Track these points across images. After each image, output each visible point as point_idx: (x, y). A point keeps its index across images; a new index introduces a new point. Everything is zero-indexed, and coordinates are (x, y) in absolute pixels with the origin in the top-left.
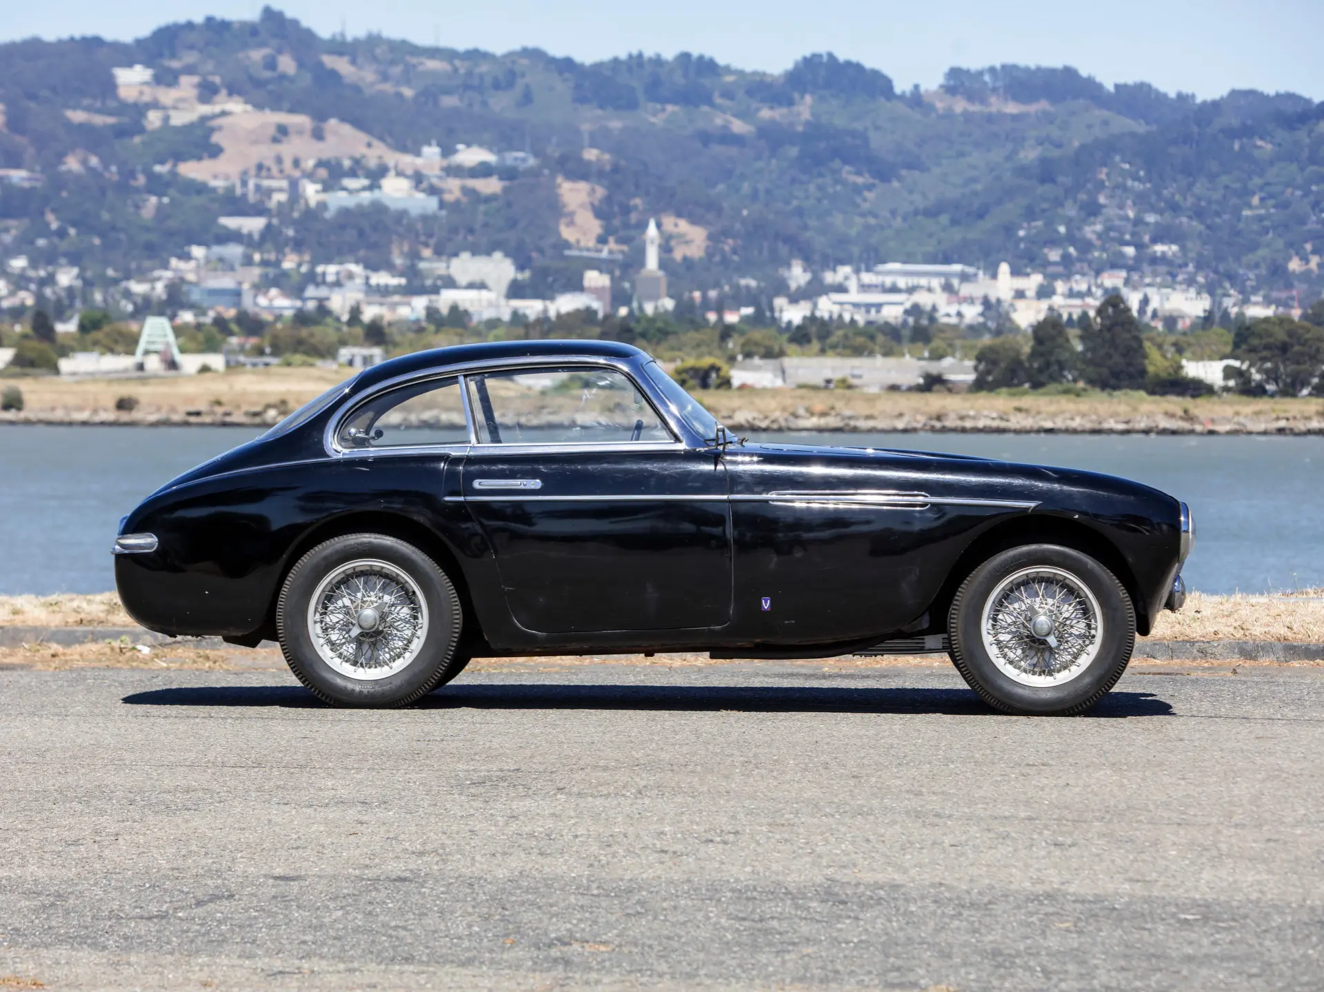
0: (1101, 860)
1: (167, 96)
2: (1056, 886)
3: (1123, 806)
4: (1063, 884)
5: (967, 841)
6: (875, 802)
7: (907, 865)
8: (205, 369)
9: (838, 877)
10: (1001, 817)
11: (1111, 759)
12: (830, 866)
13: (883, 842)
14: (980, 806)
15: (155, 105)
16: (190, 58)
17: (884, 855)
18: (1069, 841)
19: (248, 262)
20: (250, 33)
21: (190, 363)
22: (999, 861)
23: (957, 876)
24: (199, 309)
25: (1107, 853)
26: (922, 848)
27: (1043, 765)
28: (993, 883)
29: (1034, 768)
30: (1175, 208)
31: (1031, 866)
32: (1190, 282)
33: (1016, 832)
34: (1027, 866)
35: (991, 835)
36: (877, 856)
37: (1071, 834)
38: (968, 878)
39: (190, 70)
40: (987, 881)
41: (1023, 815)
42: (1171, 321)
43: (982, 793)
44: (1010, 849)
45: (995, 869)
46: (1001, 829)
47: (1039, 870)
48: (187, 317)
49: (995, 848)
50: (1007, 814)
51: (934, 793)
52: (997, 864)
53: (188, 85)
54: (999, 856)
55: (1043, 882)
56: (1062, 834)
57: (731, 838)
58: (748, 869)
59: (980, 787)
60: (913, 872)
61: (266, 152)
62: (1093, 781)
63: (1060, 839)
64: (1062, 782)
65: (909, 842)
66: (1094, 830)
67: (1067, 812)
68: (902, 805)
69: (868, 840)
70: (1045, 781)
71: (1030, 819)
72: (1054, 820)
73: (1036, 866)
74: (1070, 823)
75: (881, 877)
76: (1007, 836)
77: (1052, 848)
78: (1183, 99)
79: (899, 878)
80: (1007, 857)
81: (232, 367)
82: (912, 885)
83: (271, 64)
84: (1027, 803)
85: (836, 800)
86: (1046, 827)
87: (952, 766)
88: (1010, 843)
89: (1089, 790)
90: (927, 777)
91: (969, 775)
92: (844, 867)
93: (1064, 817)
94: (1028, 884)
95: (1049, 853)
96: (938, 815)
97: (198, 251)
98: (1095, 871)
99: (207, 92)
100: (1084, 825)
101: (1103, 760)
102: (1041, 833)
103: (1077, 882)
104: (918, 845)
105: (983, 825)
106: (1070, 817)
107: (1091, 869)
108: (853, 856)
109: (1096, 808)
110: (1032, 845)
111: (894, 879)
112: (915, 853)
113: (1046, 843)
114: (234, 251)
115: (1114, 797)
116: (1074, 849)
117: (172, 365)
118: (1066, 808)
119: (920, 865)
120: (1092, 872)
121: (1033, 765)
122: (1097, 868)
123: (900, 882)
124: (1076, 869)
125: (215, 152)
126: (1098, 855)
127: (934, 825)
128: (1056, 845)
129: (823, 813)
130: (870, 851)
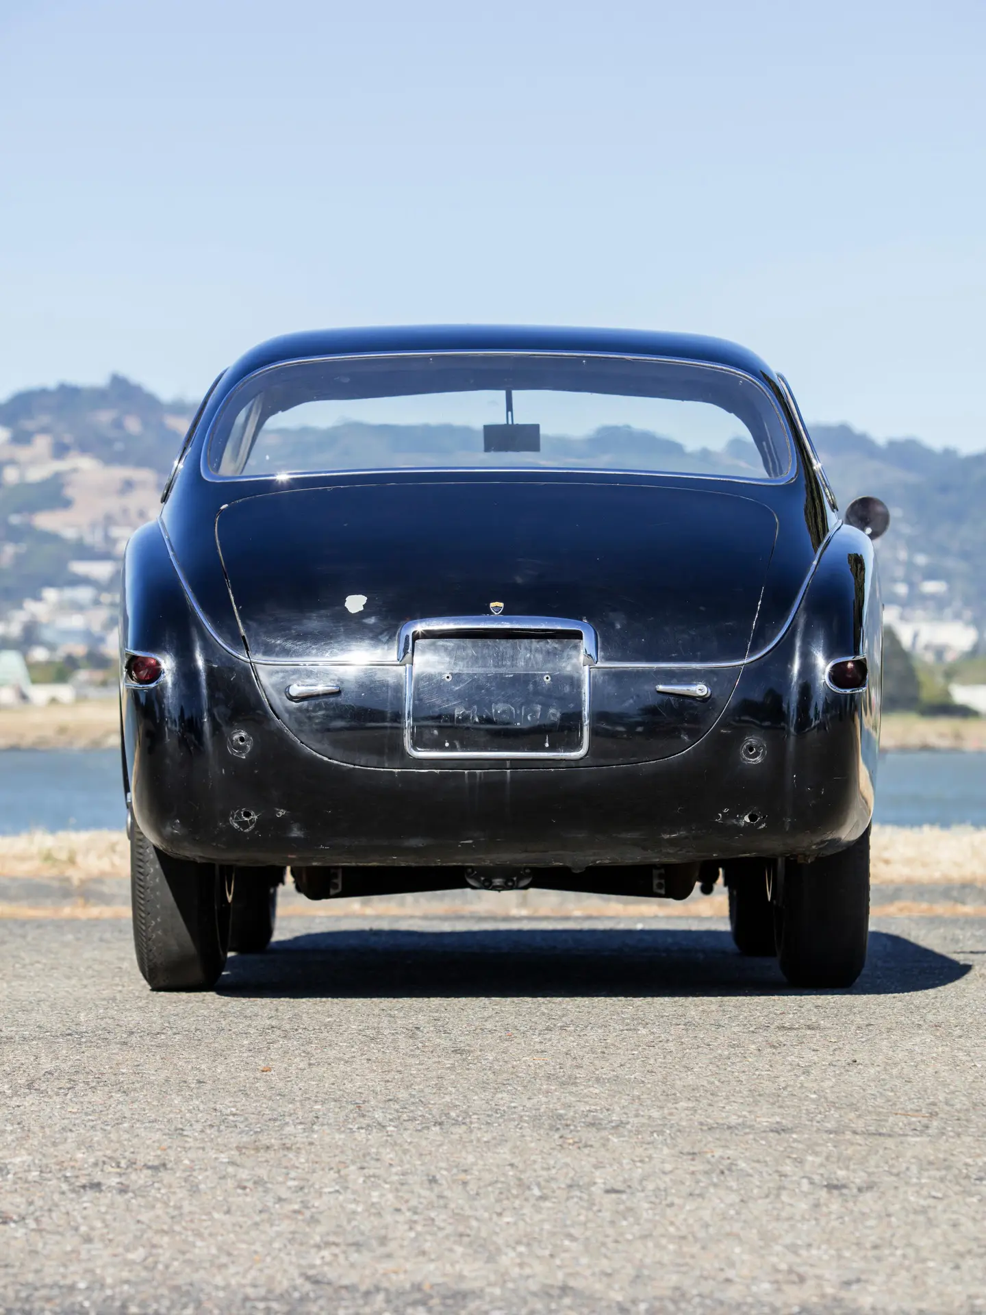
0: (930, 1223)
1: (23, 453)
2: (829, 1290)
3: (960, 1102)
4: (848, 1284)
5: (644, 1178)
6: (477, 1100)
7: (500, 1240)
8: (54, 701)
9: (331, 1274)
10: (720, 1126)
11: (930, 1017)
12: (328, 1244)
13: (465, 1183)
14: (683, 1104)
15: (12, 462)
16: (44, 419)
17: (459, 1217)
18: (859, 1178)
19: (97, 603)
20: (98, 397)
21: (40, 694)
22: (707, 1226)
23: (605, 1264)
24: (51, 647)
25: (940, 1207)
26: (543, 1198)
27: (809, 1028)
28: (687, 1283)
29: (793, 1033)
30: (943, 550)
31: (775, 1239)
32: (957, 616)
33: (746, 1159)
34: (768, 1239)
35: (699, 1166)
36: (441, 1217)
37: (863, 1161)
38: (630, 1271)
39: (44, 430)
40: (674, 1279)
41: (764, 1122)
42: (940, 652)
43: (690, 1079)
44: (734, 1198)
45: (695, 1249)
46: (718, 1153)
47: (793, 1249)
48: (40, 654)
49: (701, 1195)
50: (733, 1120)
51: (598, 1080)
52: (701, 1234)
53: (42, 444)
54: (706, 1215)
55: (802, 1279)
56: (844, 1161)
57: (139, 1178)
58: (137, 1255)
59: (688, 1069)
60: (507, 1259)
61: (112, 504)
62: (900, 1055)
63: (841, 1173)
64: (844, 1058)
65: (521, 1183)
66: (909, 1154)
67: (852, 1115)
68: (529, 1104)
69: (433, 1181)
70: (810, 1056)
71: (780, 1130)
72: (830, 1132)
73: (788, 1240)
74: (859, 1139)
75: (430, 1273)
76: (727, 1169)
77: (823, 1193)
78: (948, 453)
79: (473, 1272)
80: (724, 1217)
81: (81, 699)
82: (497, 1291)
83: (118, 424)
84: (776, 1099)
85: (403, 1094)
86: (812, 1148)
87: (643, 1031)
88: (734, 1184)
89: (895, 1072)
90: (593, 1051)
91: (671, 1046)
92: (357, 1246)
93: (847, 1127)
94: (766, 1286)
95: (817, 1205)
96: (594, 1124)
97: (51, 594)
98: (918, 1250)
99: (60, 450)
100: (890, 1143)
101: (916, 1019)
102: (800, 1162)
103: (880, 1279)
104: (536, 1192)
105: (684, 1144)
106: (860, 1125)
107: (909, 1245)
108: (388, 1218)
109: (910, 1106)
110: (781, 1188)
111: (461, 1277)
112: (527, 1210)
113: (812, 1183)
114: (84, 594)
115: (945, 1084)
116: (868, 1196)
117: (24, 697)
118: (853, 1107)
119: (529, 1240)
120: (911, 1252)
121: (791, 1029)
122: (924, 1242)
123: (476, 1285)
124: (875, 1247)
125: (66, 504)
126: (924, 1211)
127: (582, 1145)
128: (831, 1187)
129: (365, 1121)
130: (431, 1206)
